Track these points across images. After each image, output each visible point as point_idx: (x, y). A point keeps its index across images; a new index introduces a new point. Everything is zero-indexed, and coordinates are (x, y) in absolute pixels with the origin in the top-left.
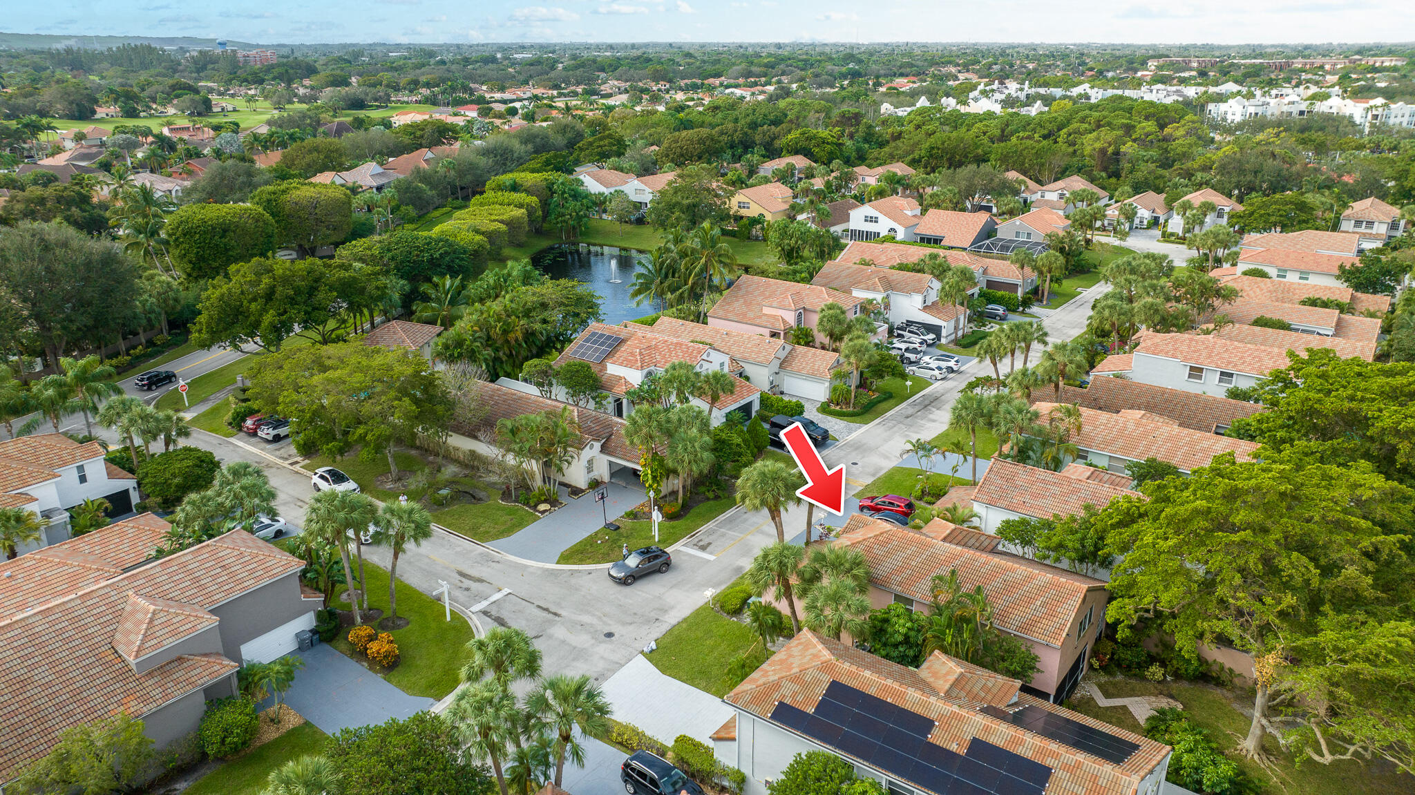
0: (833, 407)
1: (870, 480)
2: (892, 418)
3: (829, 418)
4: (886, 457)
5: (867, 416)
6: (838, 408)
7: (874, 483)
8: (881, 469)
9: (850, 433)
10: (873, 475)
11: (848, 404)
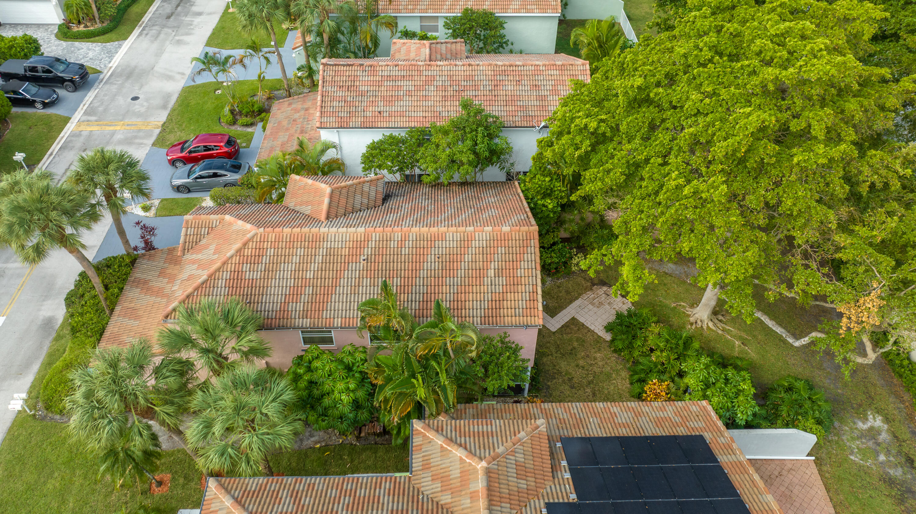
0: (75, 29)
1: (162, 117)
2: (152, 23)
3: (77, 44)
4: (169, 78)
5: (122, 29)
6: (81, 28)
7: (170, 119)
8: (169, 95)
9: (111, 58)
10: (164, 107)
11: (92, 20)
